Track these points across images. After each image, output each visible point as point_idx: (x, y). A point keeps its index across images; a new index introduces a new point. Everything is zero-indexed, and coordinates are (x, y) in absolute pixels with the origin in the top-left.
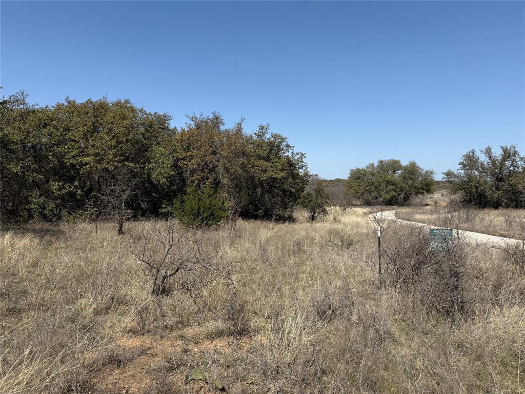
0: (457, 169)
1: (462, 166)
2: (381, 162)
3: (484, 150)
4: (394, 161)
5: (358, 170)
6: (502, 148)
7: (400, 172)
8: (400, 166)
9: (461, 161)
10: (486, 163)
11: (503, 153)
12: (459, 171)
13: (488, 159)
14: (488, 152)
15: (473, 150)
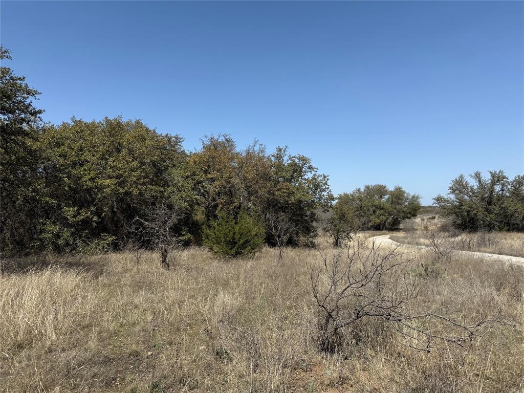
0: (446, 193)
1: (451, 190)
2: (368, 187)
3: (473, 175)
4: (380, 186)
5: (346, 195)
6: (491, 173)
7: (386, 197)
8: (387, 190)
9: (451, 186)
10: (475, 187)
11: (491, 178)
12: (449, 195)
13: (477, 183)
14: (478, 176)
15: (462, 175)
